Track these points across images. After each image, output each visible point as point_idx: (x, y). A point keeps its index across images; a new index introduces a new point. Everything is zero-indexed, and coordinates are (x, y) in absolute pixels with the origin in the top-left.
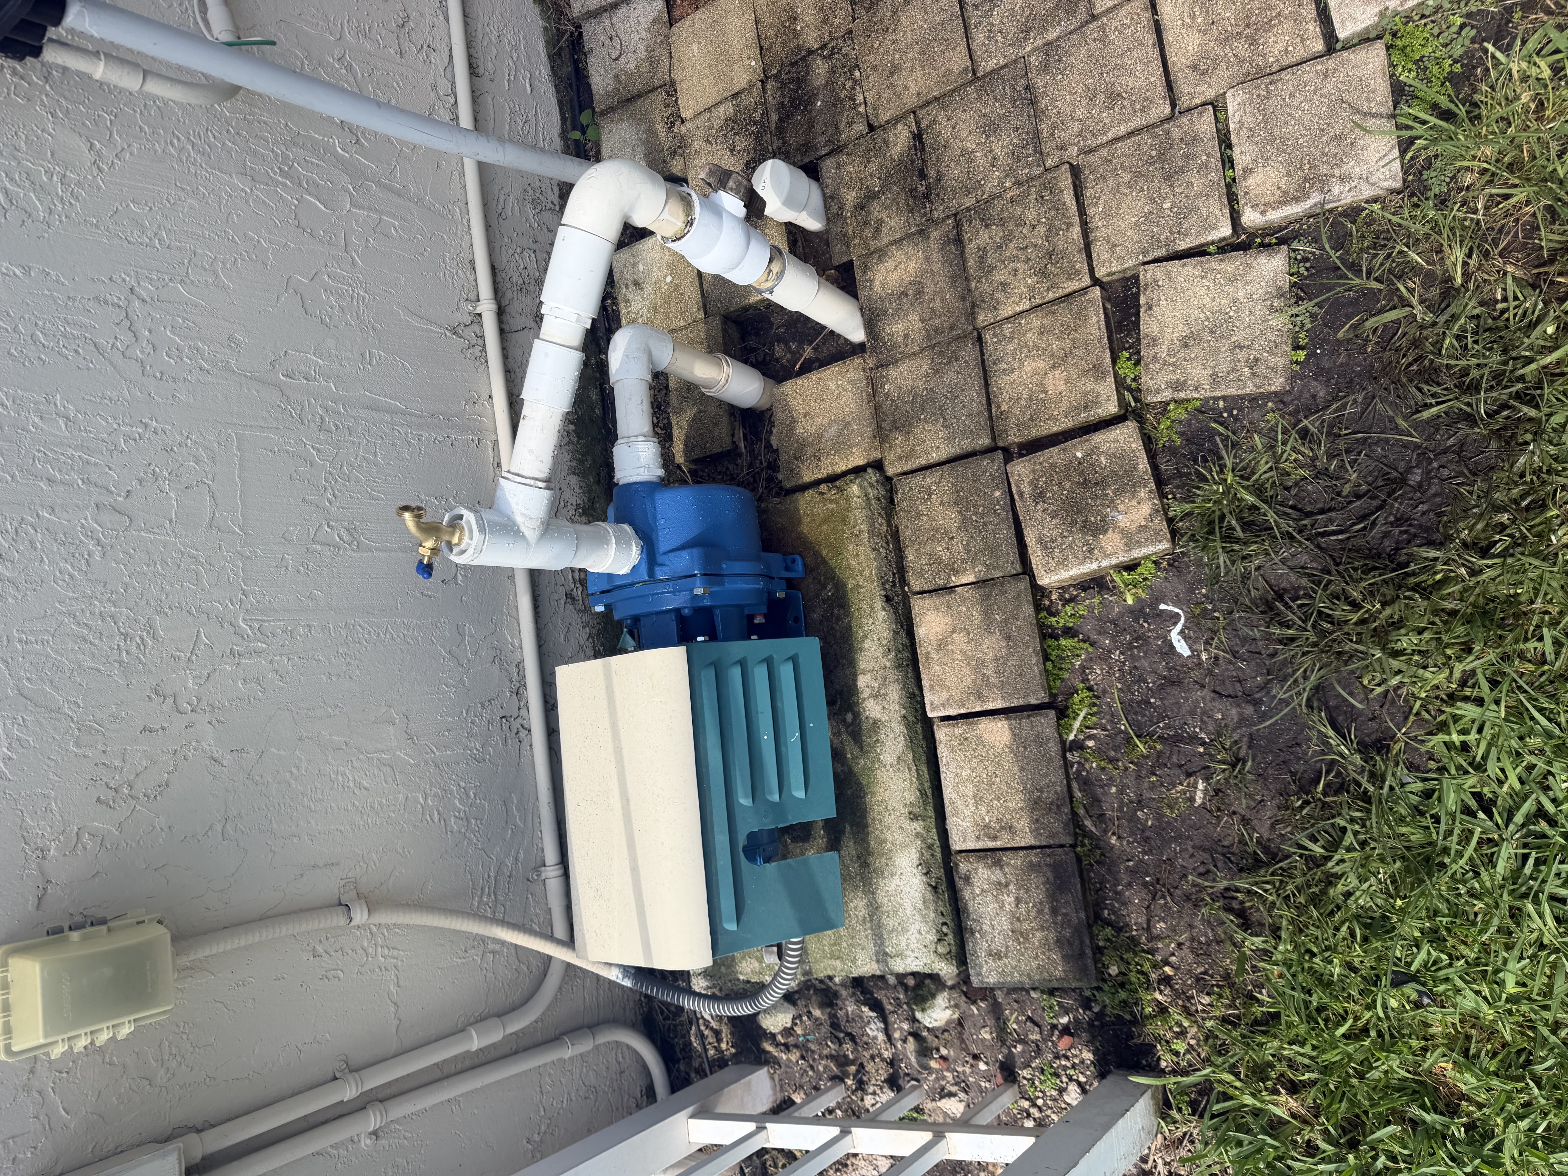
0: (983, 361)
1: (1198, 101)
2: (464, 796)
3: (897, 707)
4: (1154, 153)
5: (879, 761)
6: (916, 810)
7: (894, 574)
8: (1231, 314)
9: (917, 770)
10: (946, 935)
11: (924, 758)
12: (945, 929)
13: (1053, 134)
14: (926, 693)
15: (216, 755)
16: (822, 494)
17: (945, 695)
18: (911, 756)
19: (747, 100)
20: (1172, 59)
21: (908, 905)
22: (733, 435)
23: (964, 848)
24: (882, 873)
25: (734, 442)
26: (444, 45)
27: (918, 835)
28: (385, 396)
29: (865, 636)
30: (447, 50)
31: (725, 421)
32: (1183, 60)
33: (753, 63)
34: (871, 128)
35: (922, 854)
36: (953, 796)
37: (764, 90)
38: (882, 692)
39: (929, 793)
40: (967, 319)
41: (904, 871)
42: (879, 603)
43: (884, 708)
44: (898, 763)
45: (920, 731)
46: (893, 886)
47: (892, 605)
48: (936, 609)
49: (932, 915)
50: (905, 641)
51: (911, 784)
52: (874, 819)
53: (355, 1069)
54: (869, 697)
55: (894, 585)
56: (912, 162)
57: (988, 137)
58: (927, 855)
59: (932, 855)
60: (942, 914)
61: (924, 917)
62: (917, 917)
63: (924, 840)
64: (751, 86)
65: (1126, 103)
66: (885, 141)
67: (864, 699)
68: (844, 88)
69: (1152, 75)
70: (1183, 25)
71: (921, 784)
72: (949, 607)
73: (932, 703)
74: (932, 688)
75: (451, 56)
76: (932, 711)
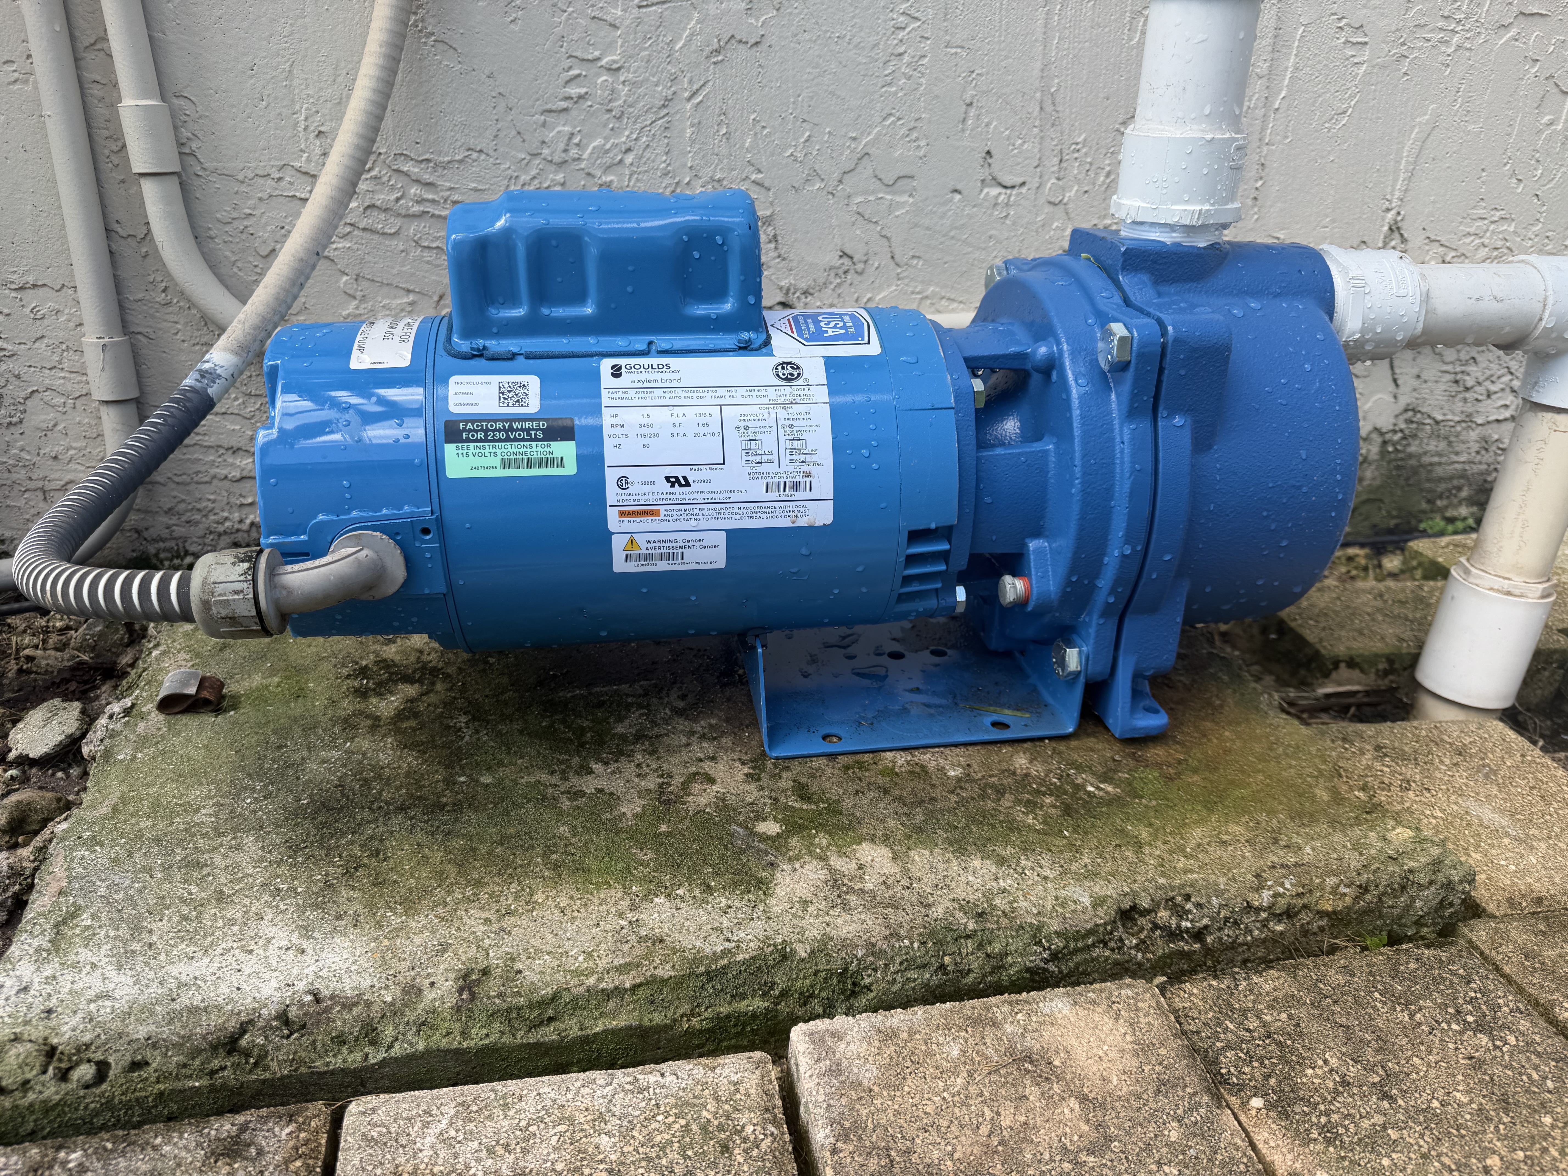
3: (814, 933)
5: (647, 897)
6: (493, 987)
9: (618, 992)
10: (63, 1076)
11: (658, 1018)
12: (85, 1071)
14: (865, 1022)
17: (868, 1074)
18: (666, 971)
21: (202, 966)
23: (347, 1139)
24: (316, 906)
27: (413, 992)
29: (1001, 861)
31: (1378, 646)
35: (348, 1005)
36: (530, 1107)
38: (853, 899)
39: (548, 1034)
41: (308, 958)
42: (1110, 890)
43: (805, 903)
44: (641, 940)
45: (742, 1006)
46: (271, 931)
47: (1114, 926)
48: (1141, 1051)
49: (141, 1032)
50: (1015, 964)
51: (578, 973)
52: (478, 884)
54: (832, 871)
58: (343, 1021)
59: (340, 1040)
60: (136, 1065)
61: (148, 1010)
62: (155, 990)
63: (393, 1011)
67: (824, 859)
71: (576, 1005)
72: (1163, 1086)
73: (837, 1035)
74: (888, 1035)
76: (812, 1037)
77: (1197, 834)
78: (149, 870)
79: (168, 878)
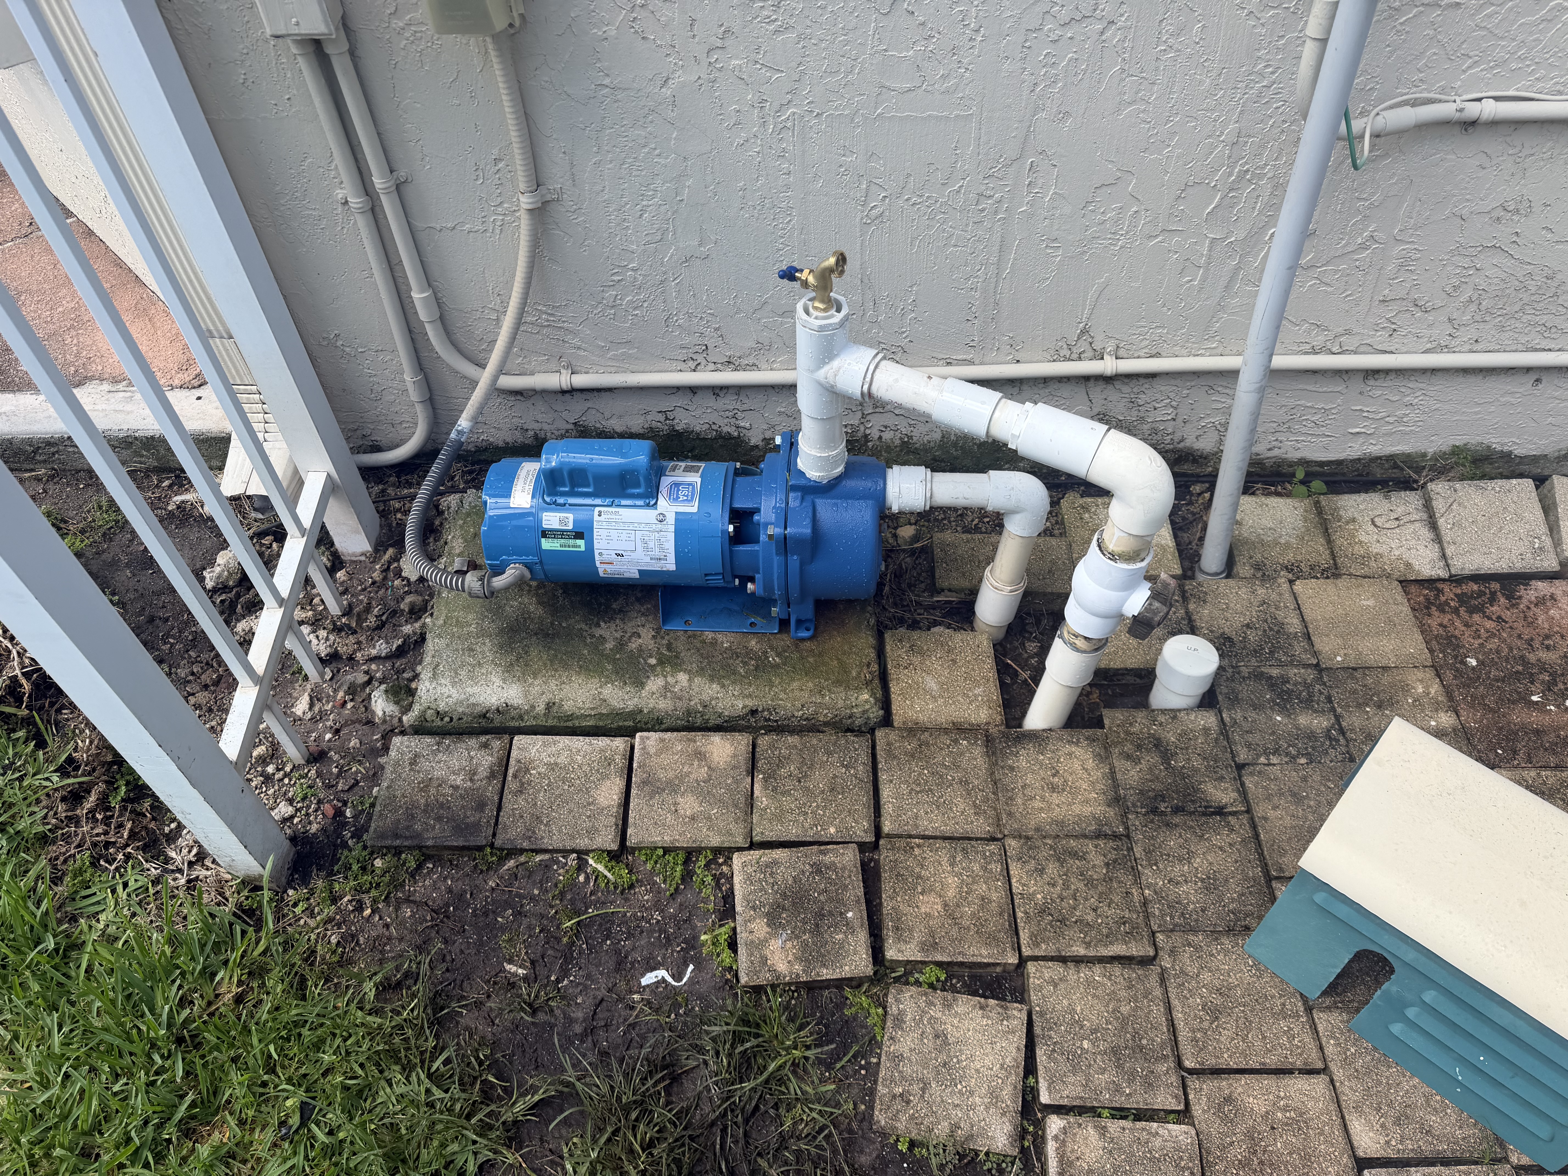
0: (970, 839)
1: (1191, 1097)
2: (635, 305)
3: (651, 706)
4: (1144, 1042)
5: (606, 683)
6: (555, 709)
7: (776, 721)
8: (959, 1086)
9: (590, 715)
10: (442, 719)
11: (601, 724)
12: (447, 719)
13: (1189, 945)
14: (661, 734)
15: (671, 82)
16: (869, 665)
17: (653, 751)
18: (604, 711)
19: (1298, 648)
20: (1244, 1079)
21: (476, 690)
22: (950, 590)
23: (514, 747)
24: (508, 671)
25: (943, 590)
26: (1397, 346)
27: (533, 707)
28: (1015, 259)
29: (723, 686)
30: (1392, 349)
31: (965, 584)
32: (1240, 1090)
33: (1339, 659)
34: (1240, 767)
35: (515, 709)
36: (561, 745)
37: (1307, 666)
38: (669, 694)
39: (570, 724)
40: (1015, 830)
41: (505, 691)
42: (751, 703)
43: (653, 693)
44: (600, 699)
45: (626, 723)
46: (494, 679)
47: (747, 715)
48: (735, 756)
49: (461, 710)
50: (712, 723)
51: (579, 708)
52: (556, 670)
53: (399, 188)
54: (667, 682)
55: (766, 720)
56: (1193, 802)
57: (1202, 880)
58: (514, 713)
59: (513, 718)
60: (460, 719)
61: (461, 702)
62: (463, 696)
63: (527, 712)
64: (1315, 654)
65: (1206, 1024)
66: (1222, 779)
67: (665, 677)
68: (1289, 745)
69: (1230, 1056)
70: (1278, 1097)
71: (577, 717)
72: (734, 768)
73: (648, 738)
74: (662, 740)
75: (1386, 352)
76: (641, 738)
77: (795, 684)
78: (457, 650)
79: (464, 654)
